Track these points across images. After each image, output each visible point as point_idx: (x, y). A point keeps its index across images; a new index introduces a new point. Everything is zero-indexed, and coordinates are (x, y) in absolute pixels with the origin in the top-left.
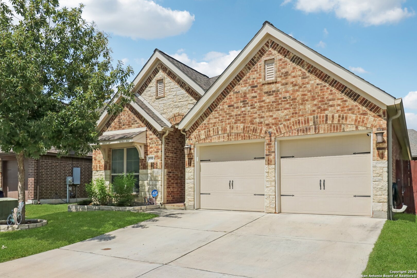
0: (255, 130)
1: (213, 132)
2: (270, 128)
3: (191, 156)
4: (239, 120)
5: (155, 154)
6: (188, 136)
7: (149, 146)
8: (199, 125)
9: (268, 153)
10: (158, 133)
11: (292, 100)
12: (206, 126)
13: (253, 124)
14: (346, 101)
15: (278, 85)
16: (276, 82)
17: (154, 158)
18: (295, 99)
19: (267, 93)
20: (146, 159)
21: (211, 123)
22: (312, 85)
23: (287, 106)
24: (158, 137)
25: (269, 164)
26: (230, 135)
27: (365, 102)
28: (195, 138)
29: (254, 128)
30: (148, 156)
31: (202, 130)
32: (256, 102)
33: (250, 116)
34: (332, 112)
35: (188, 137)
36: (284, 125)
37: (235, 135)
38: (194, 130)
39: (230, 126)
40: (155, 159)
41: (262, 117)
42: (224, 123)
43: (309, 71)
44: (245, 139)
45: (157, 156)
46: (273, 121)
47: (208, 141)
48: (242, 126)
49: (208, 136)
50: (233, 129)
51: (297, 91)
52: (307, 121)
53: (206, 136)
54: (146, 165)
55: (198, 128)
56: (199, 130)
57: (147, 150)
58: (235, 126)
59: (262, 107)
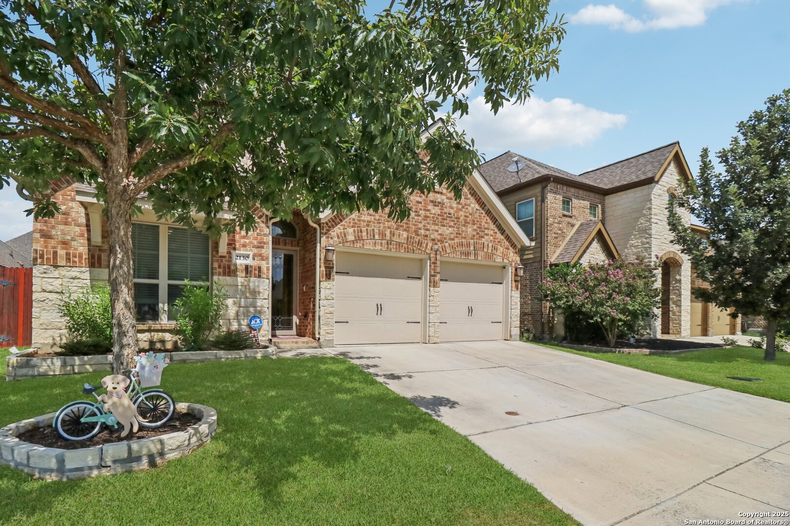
0: (420, 243)
1: (367, 234)
2: (436, 244)
3: (330, 264)
4: (402, 226)
5: (255, 251)
6: (325, 231)
7: (240, 233)
8: (344, 219)
9: (433, 273)
10: (260, 214)
11: (456, 218)
12: (356, 223)
13: (418, 235)
14: (496, 233)
15: (444, 197)
16: (441, 193)
17: (251, 256)
18: (459, 218)
19: (432, 202)
20: (230, 257)
21: (364, 221)
22: (473, 209)
23: (452, 224)
24: (262, 219)
25: (434, 287)
26: (391, 244)
27: (508, 238)
28: (338, 237)
29: (419, 240)
30: (237, 252)
31: (349, 227)
32: (421, 209)
33: (415, 225)
34: (487, 241)
35: (326, 233)
36: (449, 244)
37: (396, 245)
38: (336, 225)
39: (391, 232)
40: (254, 259)
41: (428, 230)
42: (381, 225)
43: (470, 193)
44: (408, 252)
45: (260, 255)
46: (439, 237)
47: (358, 245)
48: (405, 234)
49: (359, 239)
50: (394, 235)
51: (461, 210)
52: (468, 245)
53: (355, 237)
54: (232, 268)
55: (343, 223)
56: (344, 225)
57: (234, 240)
58: (397, 232)
59: (428, 217)
